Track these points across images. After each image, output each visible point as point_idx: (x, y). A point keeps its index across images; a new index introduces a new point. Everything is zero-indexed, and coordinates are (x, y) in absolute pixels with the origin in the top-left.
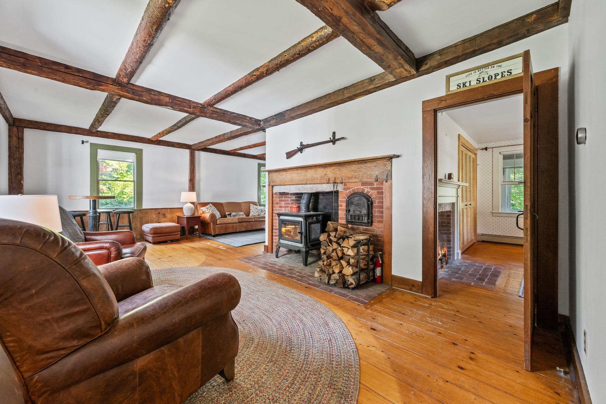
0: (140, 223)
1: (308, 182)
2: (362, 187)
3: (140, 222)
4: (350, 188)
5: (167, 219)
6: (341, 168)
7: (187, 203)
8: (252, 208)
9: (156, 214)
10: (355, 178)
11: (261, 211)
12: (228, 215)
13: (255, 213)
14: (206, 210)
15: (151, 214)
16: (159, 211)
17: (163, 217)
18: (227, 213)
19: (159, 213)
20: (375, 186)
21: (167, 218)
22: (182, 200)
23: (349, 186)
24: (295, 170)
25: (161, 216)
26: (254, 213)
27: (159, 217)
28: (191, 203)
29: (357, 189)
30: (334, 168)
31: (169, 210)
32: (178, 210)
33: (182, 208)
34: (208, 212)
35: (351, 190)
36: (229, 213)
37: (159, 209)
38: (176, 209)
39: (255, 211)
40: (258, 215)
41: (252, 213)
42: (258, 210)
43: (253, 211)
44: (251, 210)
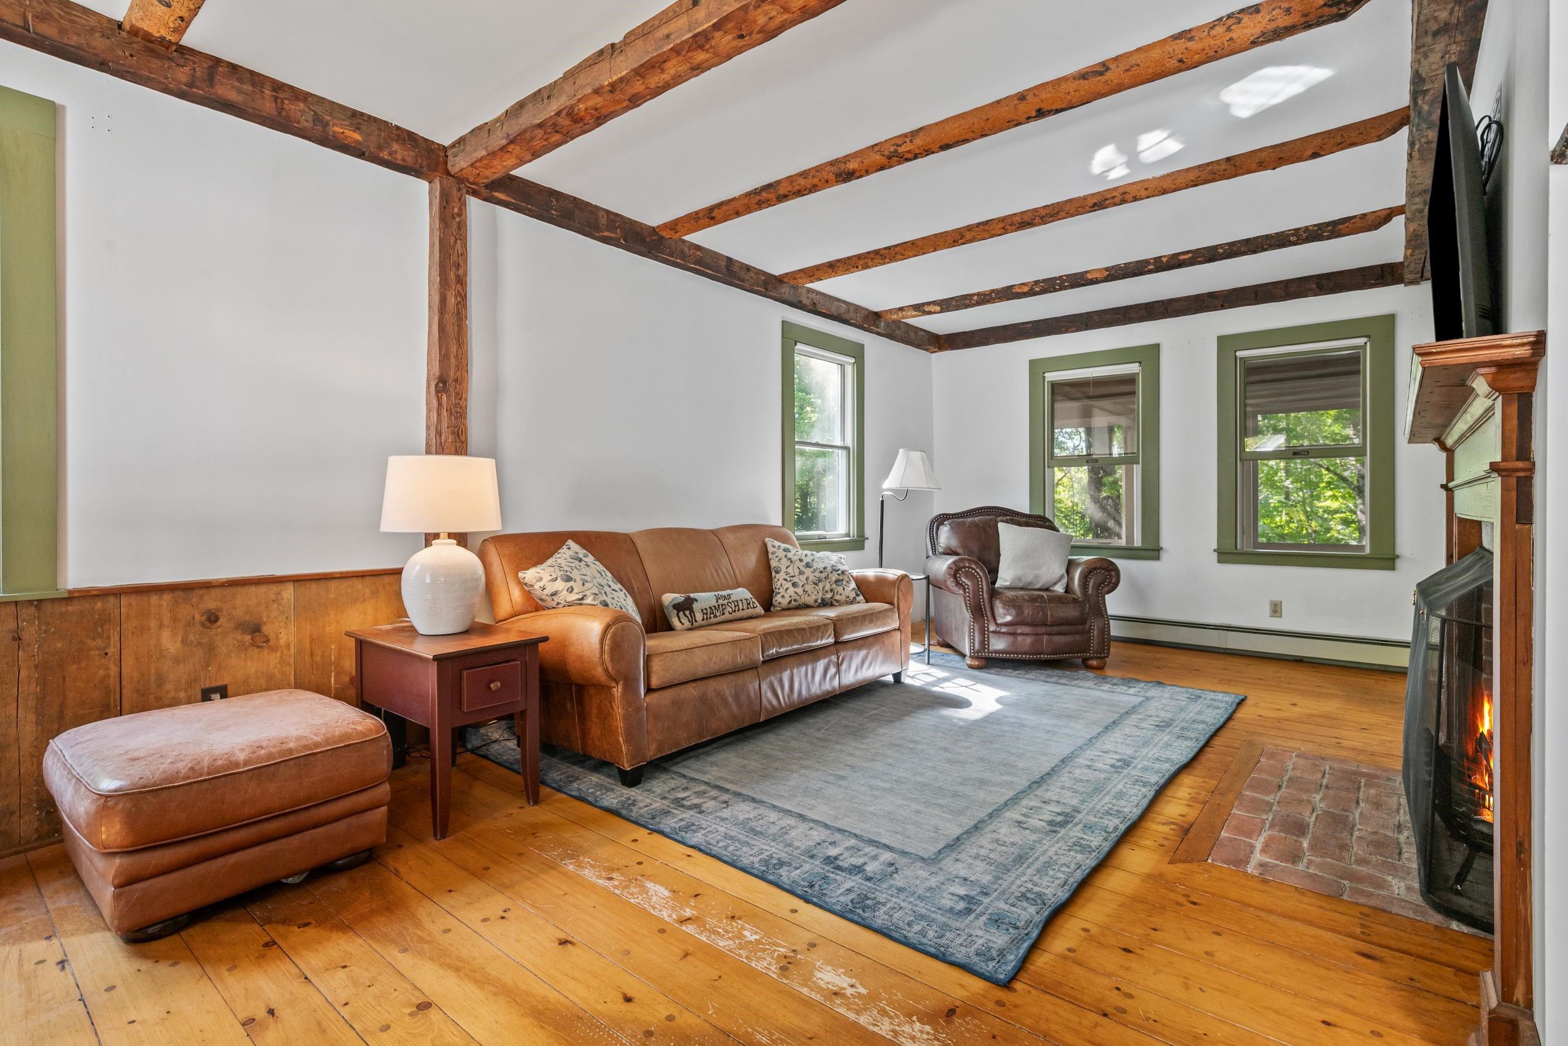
0: (40, 713)
3: (41, 699)
5: (271, 661)
7: (430, 538)
8: (784, 562)
9: (190, 623)
11: (834, 577)
12: (679, 607)
13: (809, 588)
14: (560, 585)
15: (143, 630)
16: (211, 602)
17: (242, 647)
18: (669, 598)
19: (212, 618)
21: (274, 649)
22: (393, 521)
25: (227, 640)
26: (800, 590)
27: (211, 649)
28: (462, 539)
31: (288, 592)
32: (358, 584)
33: (398, 572)
34: (573, 597)
36: (679, 597)
37: (207, 586)
38: (345, 584)
39: (807, 579)
40: (819, 601)
41: (792, 590)
42: (817, 574)
43: (795, 579)
44: (782, 575)
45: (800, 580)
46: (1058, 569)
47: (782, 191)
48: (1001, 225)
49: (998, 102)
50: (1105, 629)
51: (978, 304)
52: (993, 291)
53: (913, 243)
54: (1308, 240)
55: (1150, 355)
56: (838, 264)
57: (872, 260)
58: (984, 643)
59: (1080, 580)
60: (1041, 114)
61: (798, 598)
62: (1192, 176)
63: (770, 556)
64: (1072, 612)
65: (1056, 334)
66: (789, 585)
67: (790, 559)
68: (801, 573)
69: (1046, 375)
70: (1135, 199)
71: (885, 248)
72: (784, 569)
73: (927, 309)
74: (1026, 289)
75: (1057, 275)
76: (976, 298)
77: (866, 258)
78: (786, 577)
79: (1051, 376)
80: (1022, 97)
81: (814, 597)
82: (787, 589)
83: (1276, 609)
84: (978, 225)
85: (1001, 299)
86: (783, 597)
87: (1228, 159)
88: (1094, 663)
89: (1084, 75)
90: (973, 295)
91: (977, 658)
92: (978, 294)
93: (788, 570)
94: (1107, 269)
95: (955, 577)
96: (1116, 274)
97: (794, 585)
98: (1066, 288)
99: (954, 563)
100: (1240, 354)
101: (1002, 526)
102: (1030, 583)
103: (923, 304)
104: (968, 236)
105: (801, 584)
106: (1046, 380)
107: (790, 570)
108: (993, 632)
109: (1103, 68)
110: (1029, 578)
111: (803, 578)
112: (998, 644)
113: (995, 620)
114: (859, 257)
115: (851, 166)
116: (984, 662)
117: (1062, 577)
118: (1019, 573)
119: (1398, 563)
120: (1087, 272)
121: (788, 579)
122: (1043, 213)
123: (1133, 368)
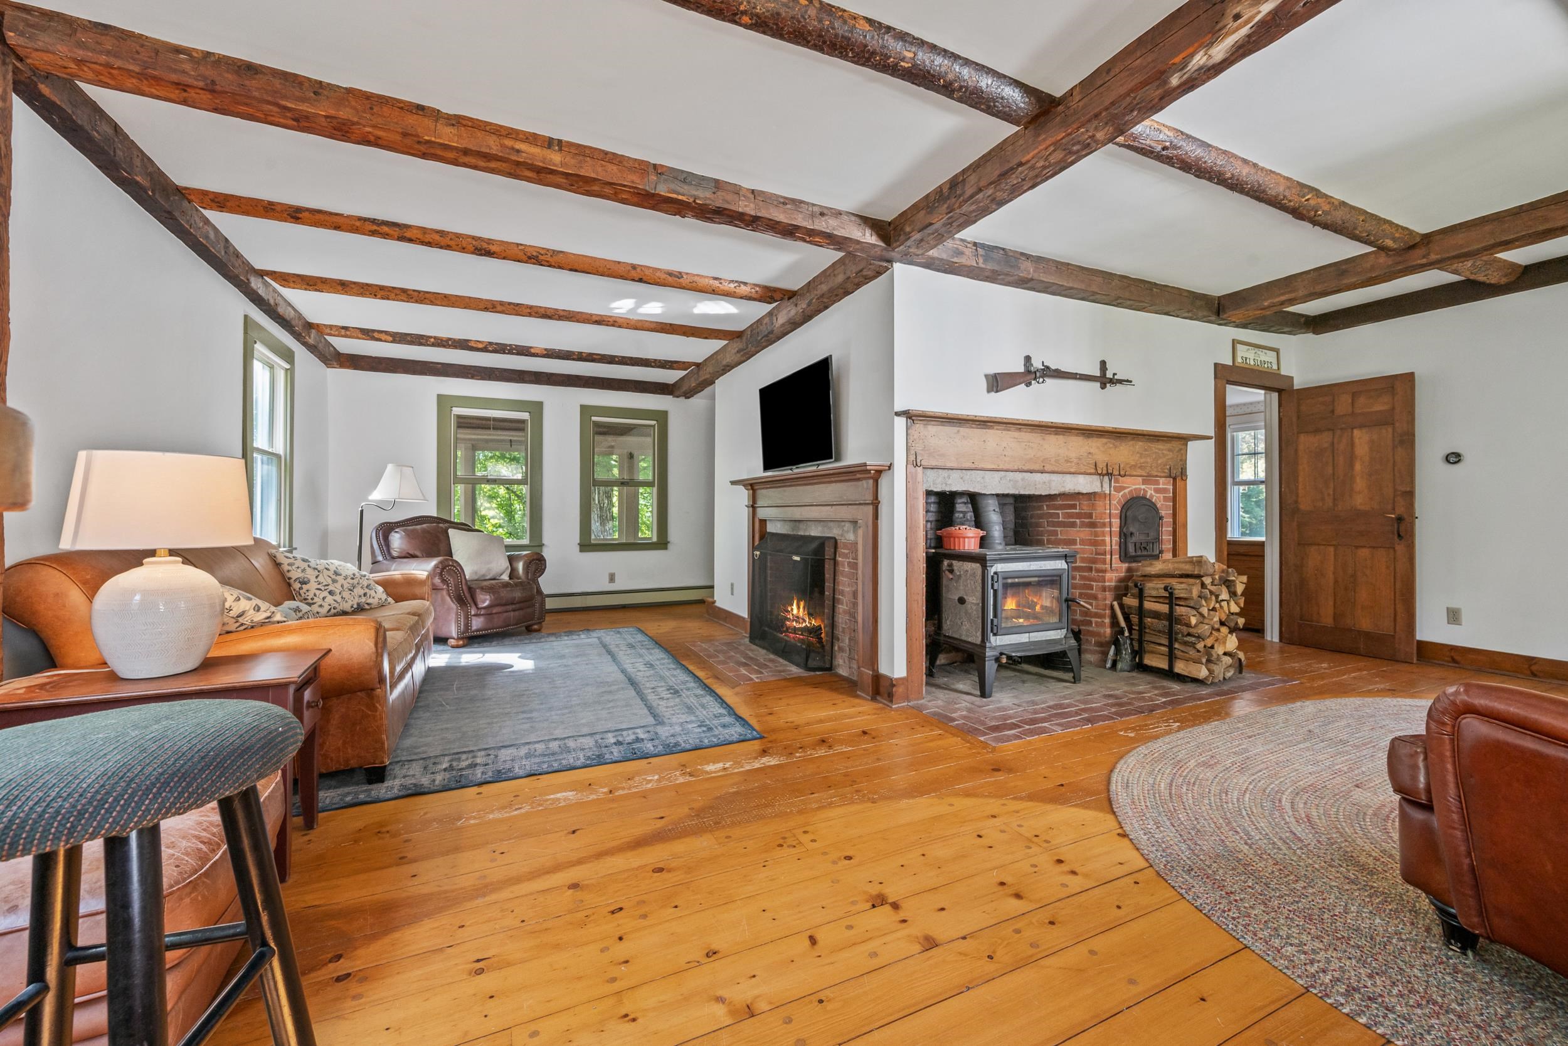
1: (1048, 468)
2: (1143, 487)
4: (1125, 488)
6: (1117, 443)
10: (1141, 467)
11: (365, 582)
14: (245, 604)
20: (1161, 486)
23: (1123, 482)
24: (1013, 427)
29: (1135, 489)
30: (1105, 440)
34: (261, 615)
35: (1126, 491)
39: (342, 586)
40: (355, 606)
41: (330, 599)
42: (349, 580)
43: (330, 588)
44: (312, 586)
45: (336, 588)
46: (504, 564)
47: (408, 235)
48: (529, 310)
49: (619, 263)
50: (543, 603)
51: (433, 345)
52: (450, 339)
53: (446, 296)
54: (659, 367)
55: (536, 408)
56: (353, 286)
57: (396, 295)
58: (467, 625)
59: (523, 569)
60: (640, 280)
61: (337, 605)
62: (653, 326)
63: (286, 567)
64: (518, 594)
65: (463, 377)
66: (326, 594)
67: (315, 569)
68: (334, 581)
69: (454, 409)
70: (620, 327)
71: (414, 291)
72: (313, 579)
73: (376, 335)
74: (480, 346)
75: (508, 343)
76: (432, 340)
77: (389, 291)
78: (319, 587)
79: (457, 411)
80: (634, 267)
81: (350, 603)
82: (324, 598)
83: (612, 578)
84: (510, 304)
85: (455, 347)
86: (321, 606)
87: (671, 324)
88: (536, 627)
89: (670, 274)
90: (431, 337)
91: (462, 639)
92: (435, 338)
93: (319, 579)
94: (546, 350)
95: (441, 574)
96: (550, 354)
97: (331, 593)
98: (513, 354)
99: (441, 562)
100: (594, 418)
101: (451, 532)
102: (484, 575)
103: (373, 331)
104: (499, 308)
105: (338, 592)
106: (453, 413)
107: (320, 579)
108: (474, 615)
109: (680, 275)
110: (483, 571)
111: (338, 585)
112: (477, 623)
113: (476, 605)
114: (382, 288)
115: (493, 248)
116: (466, 641)
117: (507, 568)
118: (475, 568)
119: (669, 545)
120: (531, 347)
121: (323, 588)
122: (562, 313)
123: (525, 416)
